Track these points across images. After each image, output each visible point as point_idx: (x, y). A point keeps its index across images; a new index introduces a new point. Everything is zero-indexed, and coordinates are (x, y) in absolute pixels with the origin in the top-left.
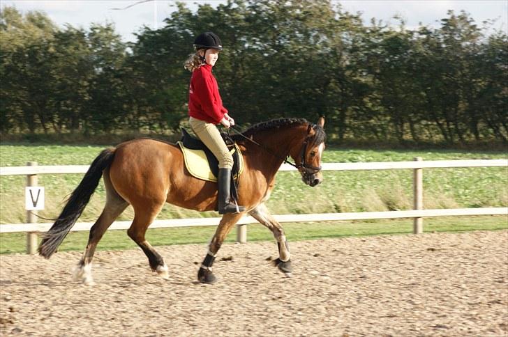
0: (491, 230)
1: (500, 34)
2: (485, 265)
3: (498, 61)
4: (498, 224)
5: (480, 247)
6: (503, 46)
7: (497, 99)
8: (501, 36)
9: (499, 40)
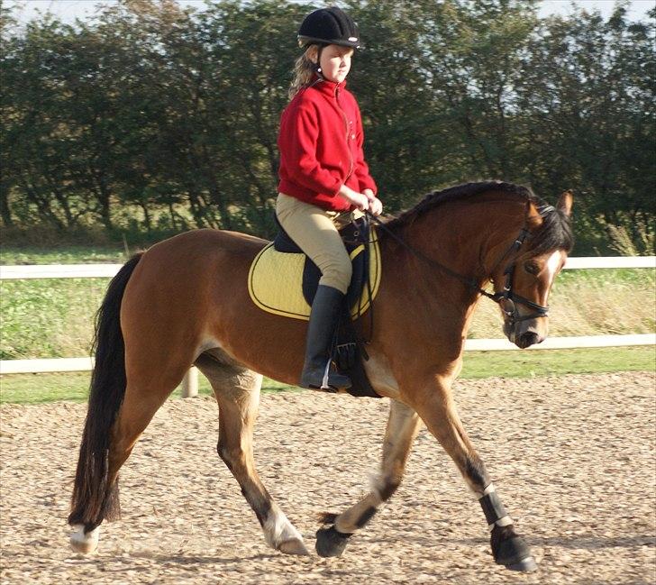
0: (32, 403)
1: (47, 19)
2: (20, 473)
3: (46, 72)
4: (46, 391)
5: (11, 437)
6: (54, 42)
7: (44, 146)
8: (50, 23)
9: (46, 31)
